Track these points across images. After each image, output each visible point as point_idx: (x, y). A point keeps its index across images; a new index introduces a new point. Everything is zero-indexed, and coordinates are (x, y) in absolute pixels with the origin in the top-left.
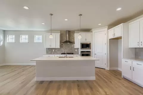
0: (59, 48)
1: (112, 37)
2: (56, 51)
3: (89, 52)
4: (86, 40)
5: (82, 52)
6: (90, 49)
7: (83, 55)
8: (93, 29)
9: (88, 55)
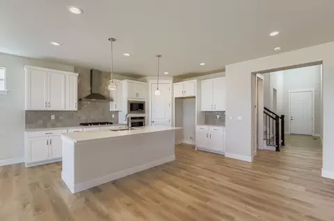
0: (76, 109)
1: (180, 95)
2: (61, 118)
3: (142, 118)
4: (137, 95)
5: (132, 118)
6: (144, 112)
7: (133, 125)
8: (148, 78)
9: (141, 124)
